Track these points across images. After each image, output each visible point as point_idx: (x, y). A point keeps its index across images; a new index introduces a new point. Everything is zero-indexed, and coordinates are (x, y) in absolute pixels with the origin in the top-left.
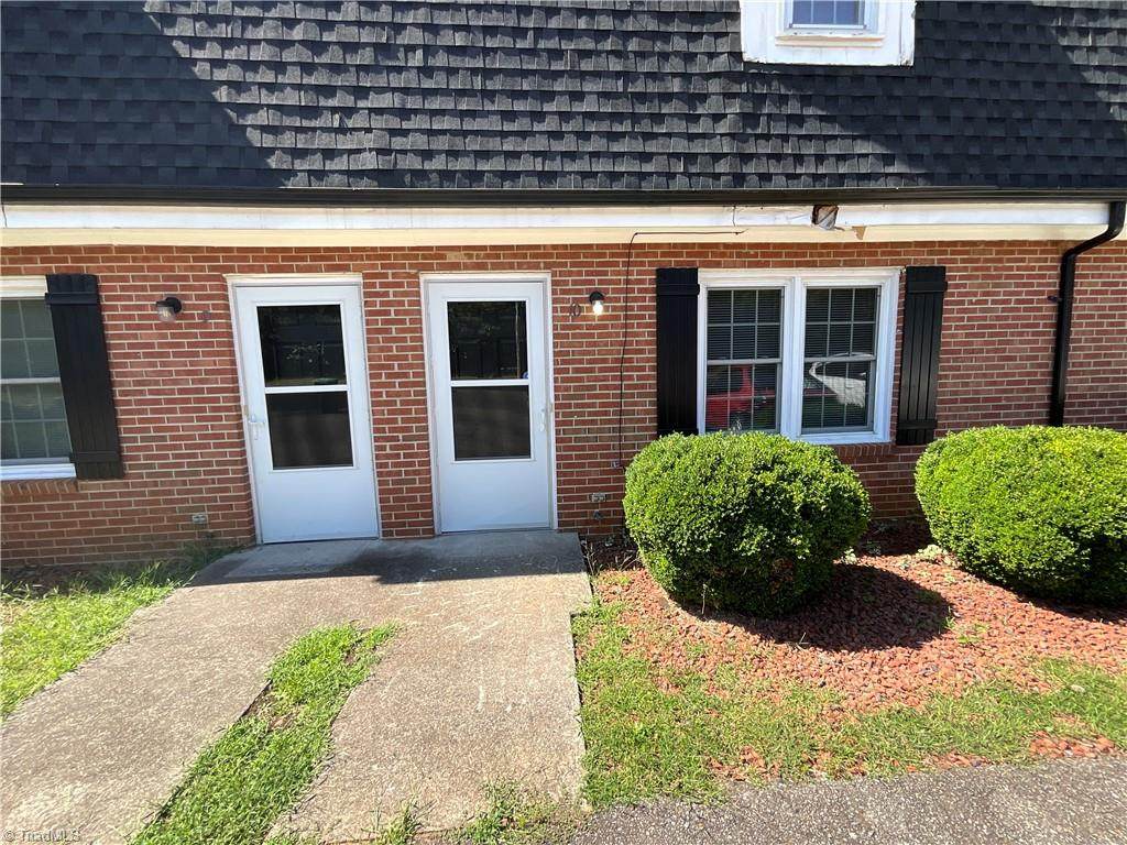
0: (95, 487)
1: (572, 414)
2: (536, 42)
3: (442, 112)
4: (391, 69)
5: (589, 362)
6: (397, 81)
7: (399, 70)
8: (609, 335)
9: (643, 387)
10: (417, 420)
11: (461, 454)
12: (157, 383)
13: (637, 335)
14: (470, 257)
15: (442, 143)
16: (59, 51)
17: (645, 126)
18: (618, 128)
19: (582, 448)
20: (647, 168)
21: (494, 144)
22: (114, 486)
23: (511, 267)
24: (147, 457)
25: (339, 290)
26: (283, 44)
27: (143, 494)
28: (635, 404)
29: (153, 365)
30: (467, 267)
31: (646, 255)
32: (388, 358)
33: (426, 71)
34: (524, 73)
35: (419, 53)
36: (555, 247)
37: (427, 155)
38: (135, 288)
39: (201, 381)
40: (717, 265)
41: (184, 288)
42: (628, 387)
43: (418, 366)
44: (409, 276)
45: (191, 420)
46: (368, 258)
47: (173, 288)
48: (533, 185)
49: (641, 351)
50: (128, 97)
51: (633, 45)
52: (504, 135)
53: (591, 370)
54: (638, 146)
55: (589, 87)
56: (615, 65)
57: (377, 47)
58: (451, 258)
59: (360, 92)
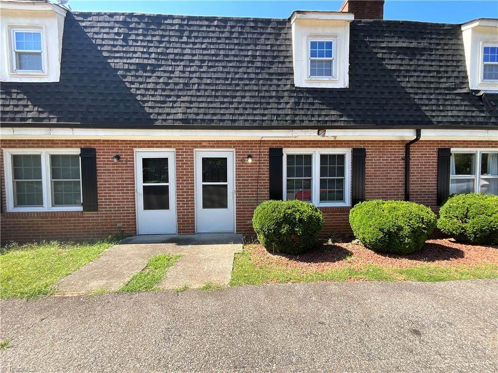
0: (88, 214)
1: (242, 194)
2: (231, 82)
3: (202, 102)
4: (188, 90)
5: (247, 177)
6: (189, 93)
7: (190, 90)
8: (254, 169)
9: (265, 186)
10: (191, 195)
11: (205, 206)
12: (110, 181)
13: (262, 169)
14: (210, 144)
15: (202, 111)
16: (93, 85)
17: (264, 106)
18: (256, 106)
19: (245, 205)
20: (265, 118)
21: (218, 111)
22: (94, 214)
23: (222, 147)
24: (105, 205)
25: (169, 154)
26: (157, 83)
27: (103, 217)
28: (263, 191)
29: (110, 176)
30: (209, 147)
31: (266, 144)
32: (183, 175)
33: (198, 90)
34: (227, 91)
35: (196, 85)
36: (237, 141)
37: (197, 114)
38: (107, 152)
39: (124, 181)
40: (289, 147)
41: (121, 152)
42: (260, 186)
43: (192, 178)
44: (191, 149)
45: (120, 193)
46: (178, 144)
47: (118, 152)
48: (229, 124)
49: (265, 174)
50: (112, 98)
51: (261, 82)
52: (221, 108)
53: (248, 180)
54: (262, 112)
55: (247, 94)
56: (255, 88)
57: (184, 84)
58: (204, 144)
59: (178, 96)
